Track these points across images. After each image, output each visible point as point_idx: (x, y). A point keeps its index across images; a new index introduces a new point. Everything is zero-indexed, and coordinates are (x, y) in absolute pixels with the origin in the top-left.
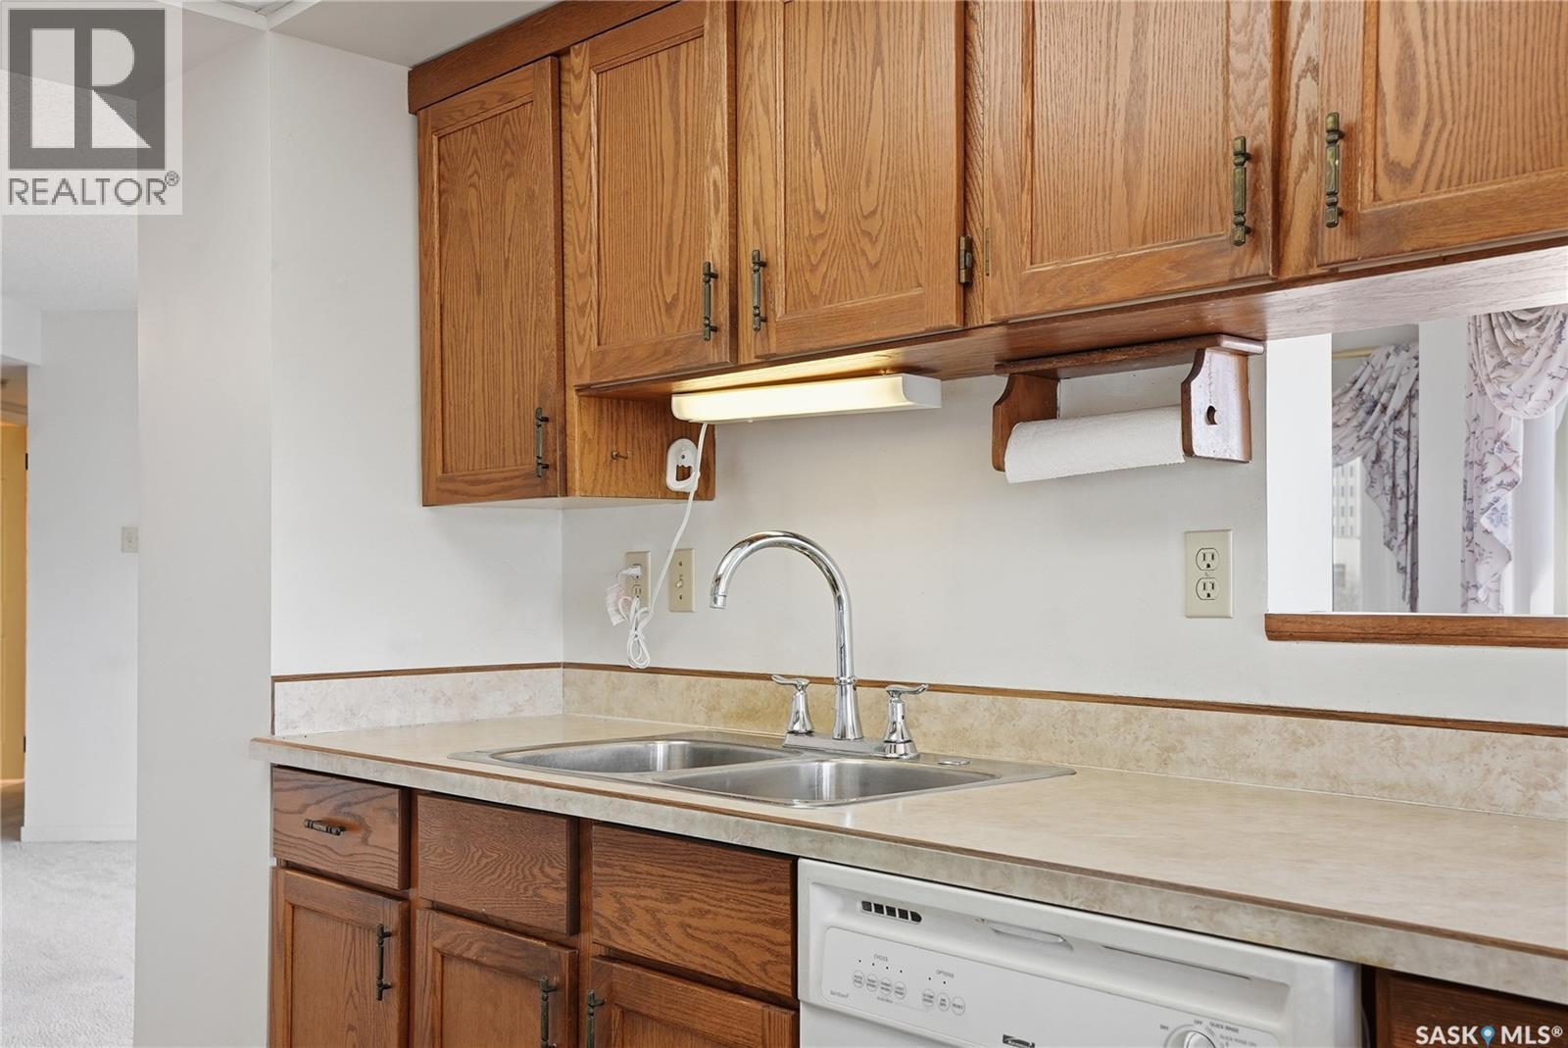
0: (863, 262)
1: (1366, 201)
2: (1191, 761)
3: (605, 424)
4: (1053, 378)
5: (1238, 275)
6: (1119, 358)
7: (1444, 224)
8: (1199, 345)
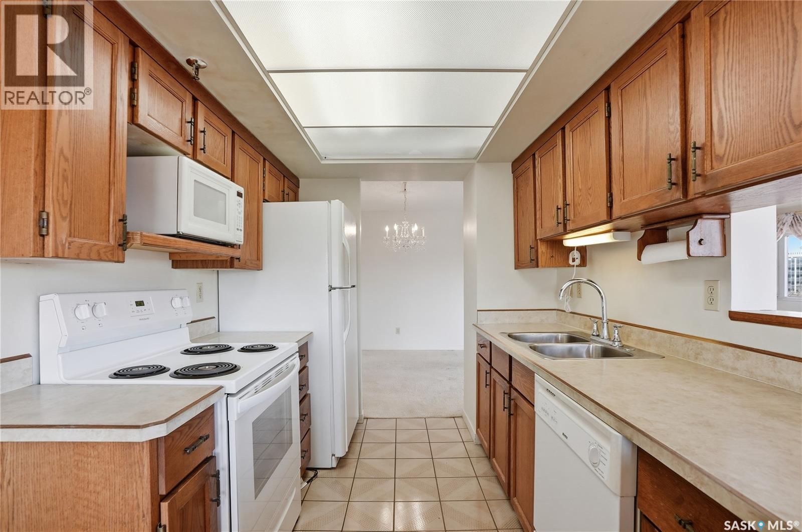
0: (588, 202)
1: (708, 170)
2: (704, 359)
3: (549, 248)
4: (666, 229)
5: (673, 199)
6: (673, 223)
7: (731, 176)
8: (696, 218)
